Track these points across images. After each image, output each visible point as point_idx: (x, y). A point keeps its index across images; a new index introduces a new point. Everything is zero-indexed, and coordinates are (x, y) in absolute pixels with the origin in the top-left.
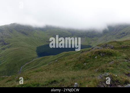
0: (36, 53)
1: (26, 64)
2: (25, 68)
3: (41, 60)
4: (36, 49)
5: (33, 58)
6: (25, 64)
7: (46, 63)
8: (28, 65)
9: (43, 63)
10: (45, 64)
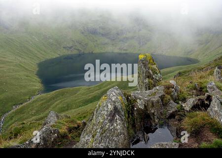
0: (39, 80)
1: (15, 109)
2: (11, 119)
3: (54, 98)
4: (37, 69)
5: (32, 94)
6: (12, 109)
7: (68, 106)
8: (21, 111)
9: (60, 105)
10: (67, 110)
